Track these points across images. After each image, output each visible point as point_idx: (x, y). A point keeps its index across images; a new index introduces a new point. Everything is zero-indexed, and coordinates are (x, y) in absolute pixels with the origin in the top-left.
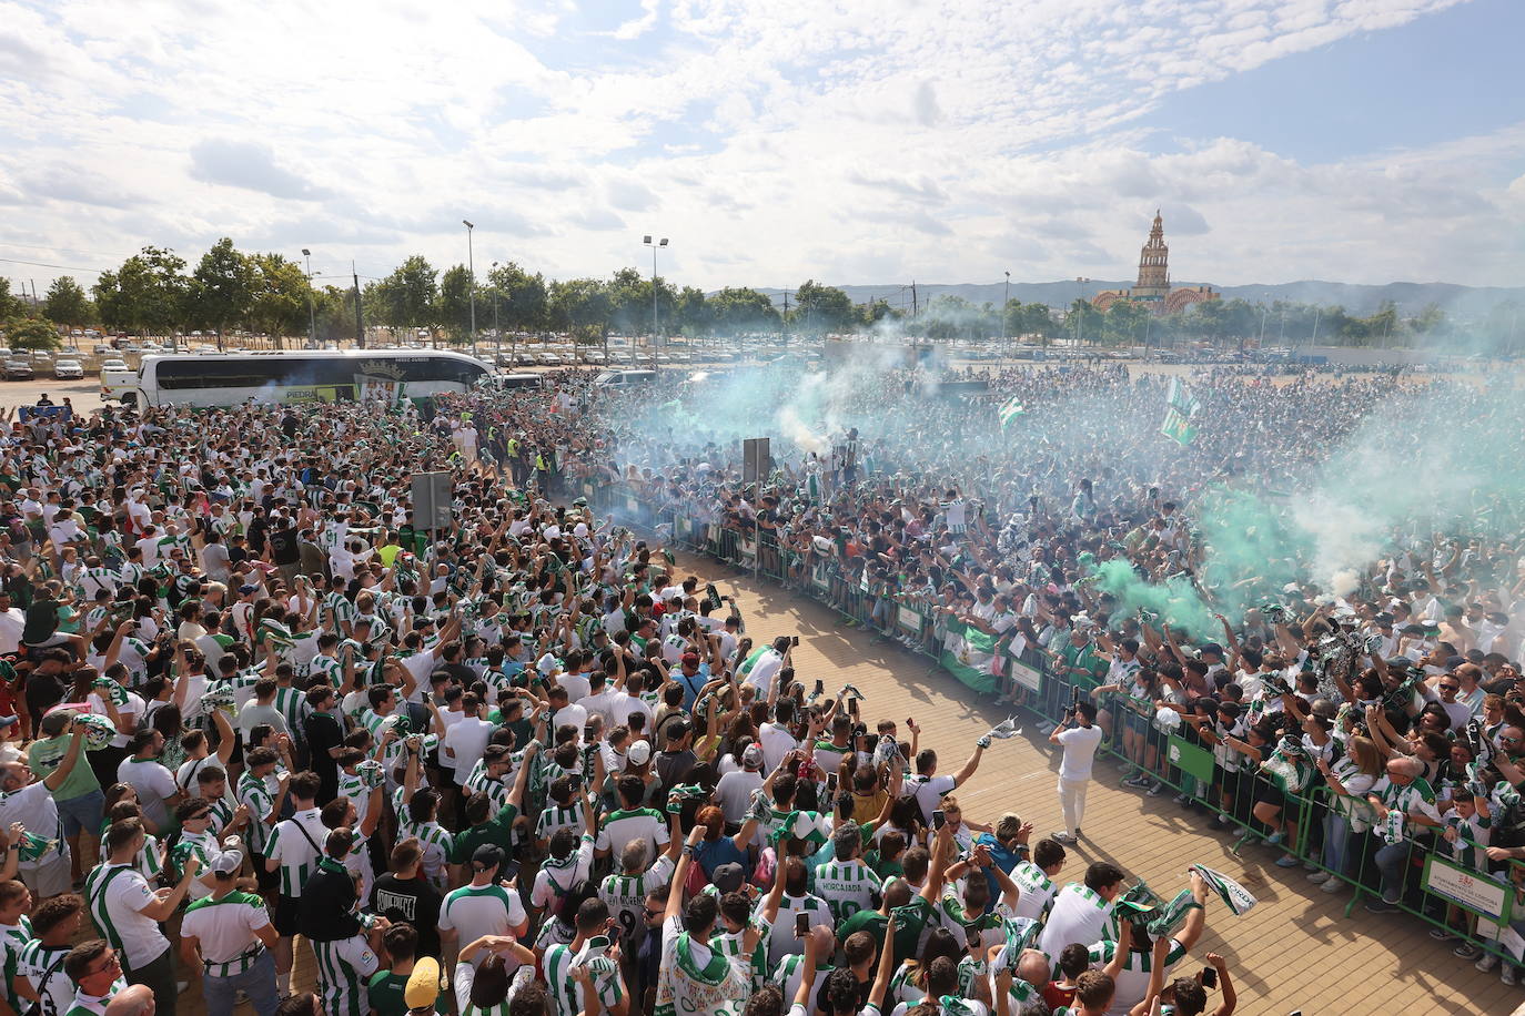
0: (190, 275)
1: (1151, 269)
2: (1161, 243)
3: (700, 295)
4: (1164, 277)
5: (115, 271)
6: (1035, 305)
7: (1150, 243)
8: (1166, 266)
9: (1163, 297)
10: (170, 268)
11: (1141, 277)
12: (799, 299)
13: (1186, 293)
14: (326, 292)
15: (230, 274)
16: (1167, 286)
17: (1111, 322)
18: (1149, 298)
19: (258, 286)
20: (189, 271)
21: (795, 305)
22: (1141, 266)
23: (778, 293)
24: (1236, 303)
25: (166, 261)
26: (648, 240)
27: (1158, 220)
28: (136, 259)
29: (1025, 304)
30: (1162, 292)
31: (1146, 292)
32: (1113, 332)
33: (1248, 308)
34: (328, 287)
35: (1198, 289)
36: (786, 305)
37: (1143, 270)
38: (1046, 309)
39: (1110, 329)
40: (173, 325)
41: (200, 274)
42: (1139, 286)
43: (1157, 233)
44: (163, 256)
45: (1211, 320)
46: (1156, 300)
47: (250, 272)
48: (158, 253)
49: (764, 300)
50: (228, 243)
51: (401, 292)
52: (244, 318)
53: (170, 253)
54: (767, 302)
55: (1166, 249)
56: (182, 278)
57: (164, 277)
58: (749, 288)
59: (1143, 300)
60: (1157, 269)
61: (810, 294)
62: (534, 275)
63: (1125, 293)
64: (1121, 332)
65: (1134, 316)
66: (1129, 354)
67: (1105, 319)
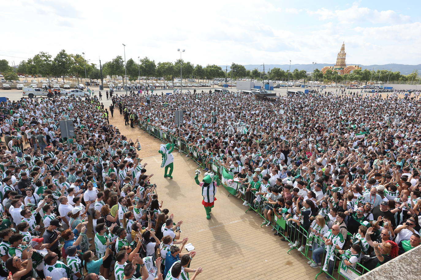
0: (53, 60)
1: (340, 60)
2: (344, 52)
3: (201, 67)
4: (344, 62)
5: (32, 59)
6: (303, 71)
7: (340, 52)
8: (345, 59)
9: (343, 69)
10: (47, 58)
11: (337, 62)
12: (231, 68)
13: (351, 68)
14: (91, 65)
15: (64, 60)
16: (345, 65)
17: (326, 76)
19: (72, 63)
20: (52, 59)
21: (229, 70)
22: (337, 59)
23: (224, 66)
24: (366, 70)
25: (46, 56)
26: (179, 50)
27: (344, 45)
28: (38, 55)
29: (299, 70)
30: (343, 67)
31: (339, 67)
32: (326, 79)
33: (369, 72)
34: (92, 64)
35: (354, 66)
36: (227, 70)
37: (338, 60)
38: (306, 72)
39: (325, 78)
40: (48, 74)
41: (56, 60)
42: (336, 65)
43: (343, 49)
44: (45, 54)
45: (357, 76)
46: (341, 69)
47: (70, 59)
48: (44, 53)
49: (220, 68)
50: (64, 51)
51: (113, 66)
52: (68, 72)
53: (47, 53)
54: (221, 69)
55: (345, 54)
56: (50, 61)
57: (45, 60)
58: (215, 65)
59: (338, 70)
60: (342, 60)
61: (235, 67)
62: (152, 61)
63: (332, 67)
64: (329, 79)
65: (333, 75)
66: (331, 86)
67: (324, 75)
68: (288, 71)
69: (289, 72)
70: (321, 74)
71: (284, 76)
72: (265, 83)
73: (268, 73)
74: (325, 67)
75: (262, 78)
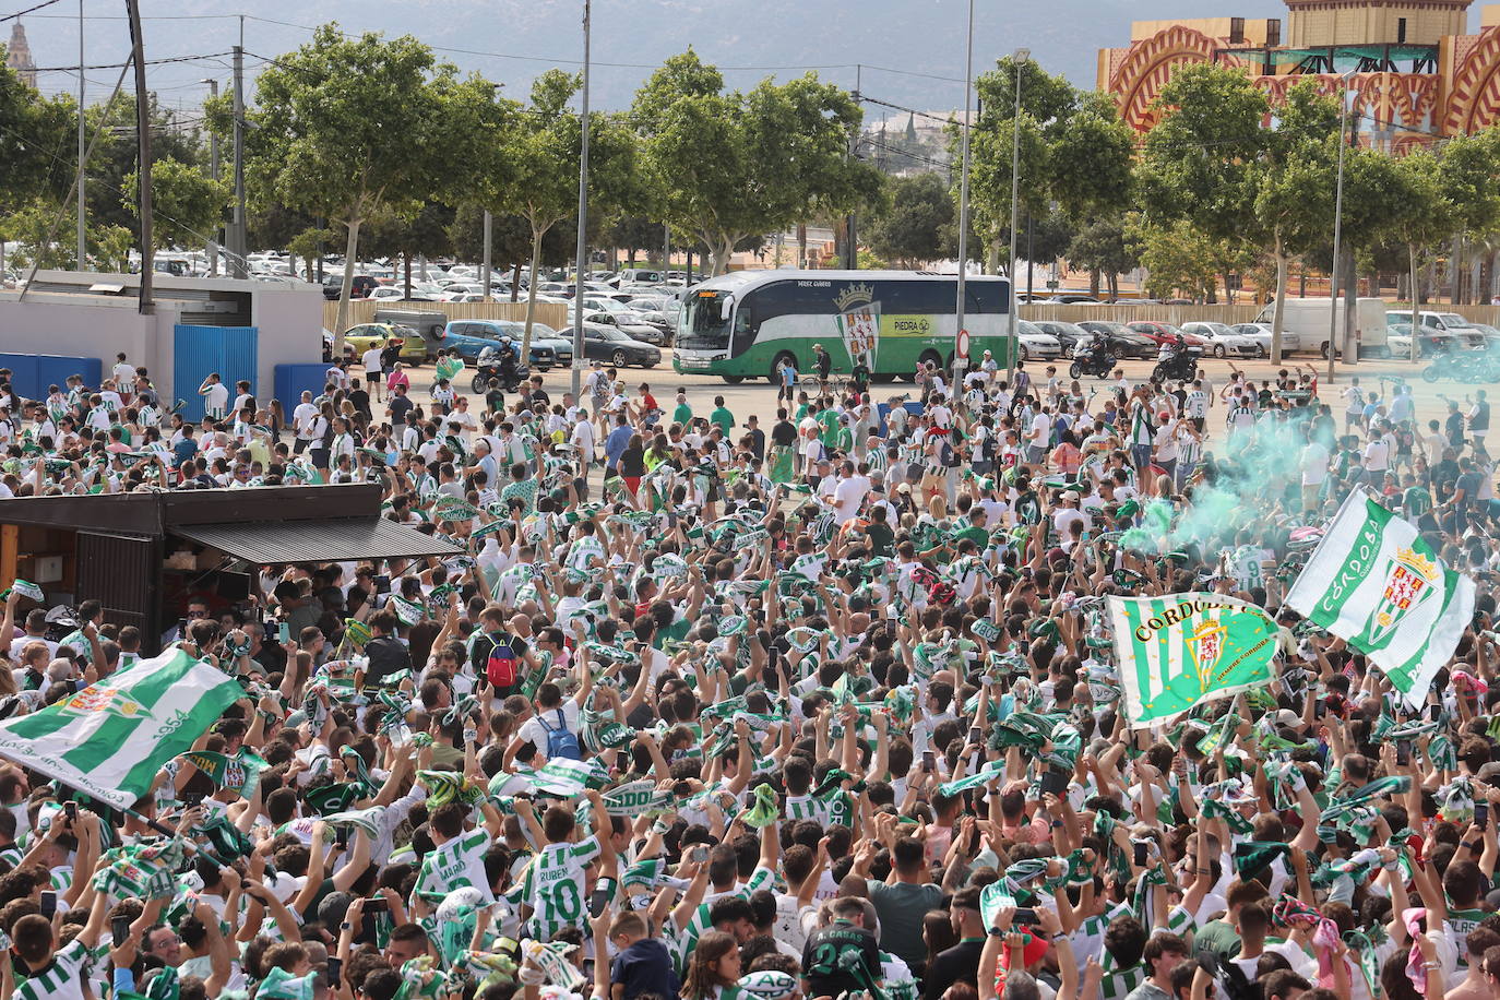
6: (797, 94)
9: (1434, 52)
17: (1173, 176)
18: (1374, 57)
32: (1184, 224)
38: (847, 112)
39: (1165, 207)
46: (1405, 66)
59: (1345, 68)
63: (1256, 33)
64: (1222, 225)
65: (1279, 150)
66: (1265, 334)
67: (1142, 165)
68: (558, 89)
69: (574, 106)
70: (1096, 141)
71: (504, 173)
72: (169, 307)
73: (220, 118)
74: (1145, 31)
75: (106, 209)
